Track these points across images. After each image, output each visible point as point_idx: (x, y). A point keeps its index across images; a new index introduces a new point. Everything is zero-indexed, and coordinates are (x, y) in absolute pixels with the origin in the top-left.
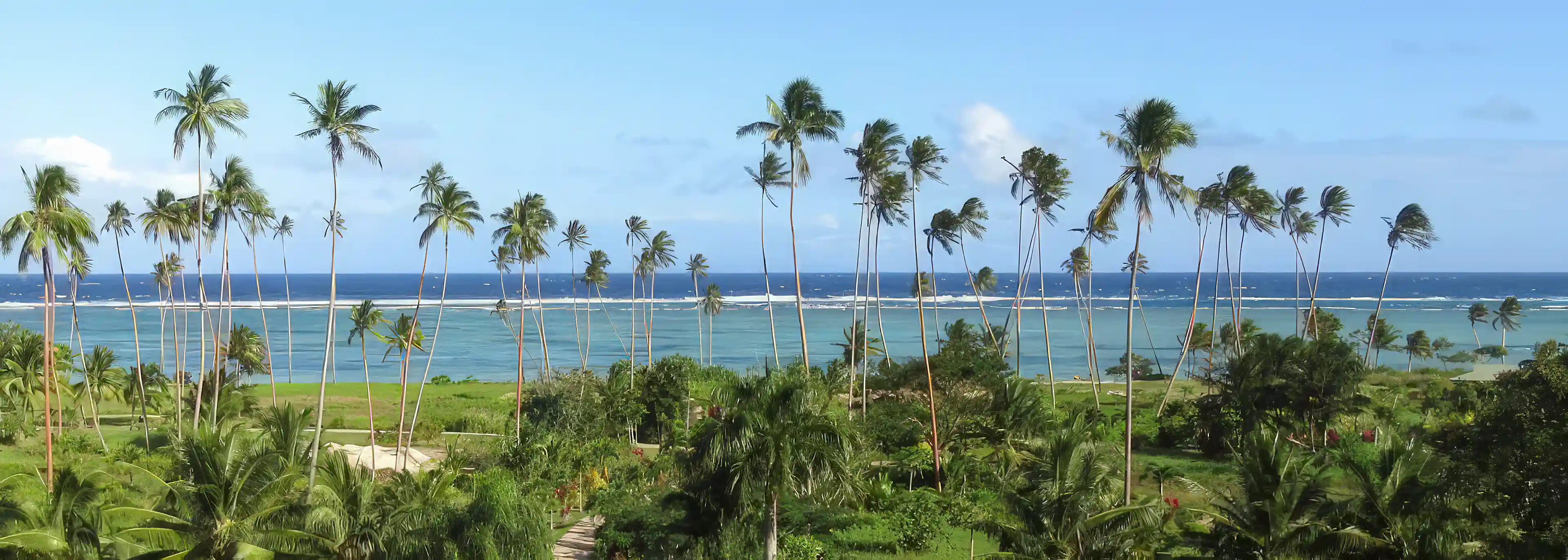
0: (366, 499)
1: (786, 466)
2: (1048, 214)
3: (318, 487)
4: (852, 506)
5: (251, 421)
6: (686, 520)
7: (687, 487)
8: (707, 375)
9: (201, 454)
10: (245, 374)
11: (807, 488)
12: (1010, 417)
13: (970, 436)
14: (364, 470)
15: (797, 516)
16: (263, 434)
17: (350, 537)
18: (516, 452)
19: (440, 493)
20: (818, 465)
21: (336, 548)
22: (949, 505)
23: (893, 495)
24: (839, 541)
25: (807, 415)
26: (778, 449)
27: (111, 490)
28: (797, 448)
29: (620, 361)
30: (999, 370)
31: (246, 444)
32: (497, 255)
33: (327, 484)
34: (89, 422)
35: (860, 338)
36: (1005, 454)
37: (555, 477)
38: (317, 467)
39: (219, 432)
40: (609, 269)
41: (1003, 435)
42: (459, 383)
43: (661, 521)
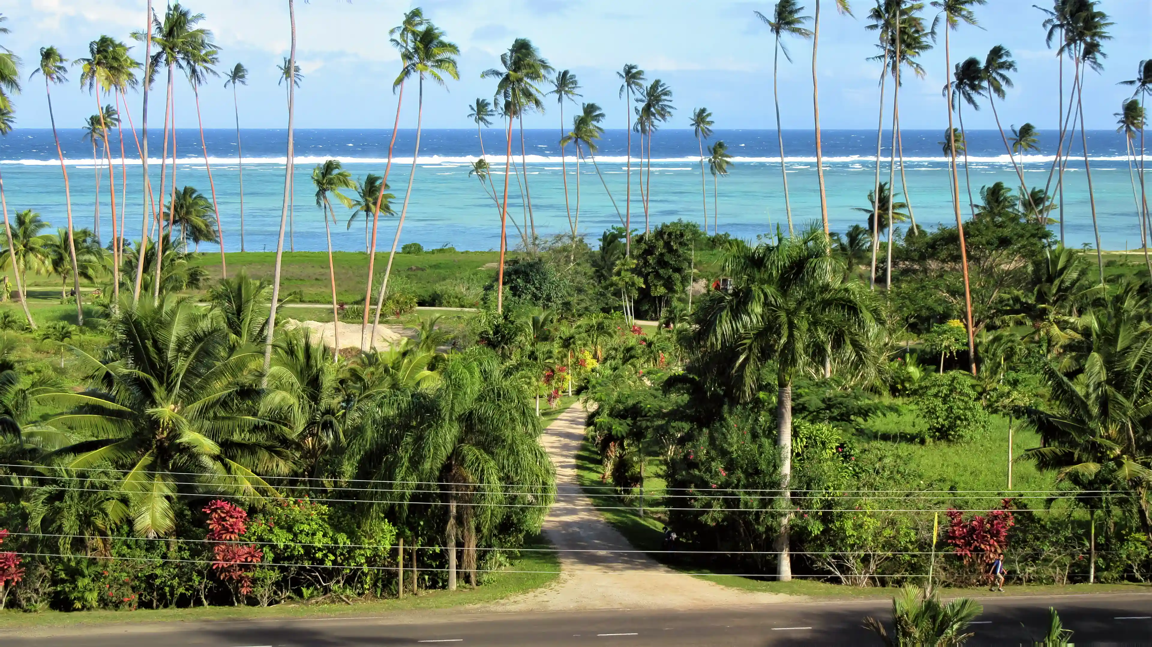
0: (328, 381)
1: (799, 346)
2: (1095, 63)
3: (275, 369)
4: (874, 390)
5: (197, 294)
6: (688, 406)
7: (689, 369)
8: (714, 243)
9: (140, 331)
10: (191, 242)
11: (825, 369)
12: (1054, 291)
13: (1007, 313)
14: (326, 349)
15: (814, 401)
16: (211, 309)
17: (311, 423)
18: (497, 330)
19: (411, 377)
20: (838, 343)
21: (294, 436)
22: (984, 391)
23: (923, 379)
24: (861, 429)
25: (825, 288)
26: (791, 326)
27: (39, 372)
28: (815, 323)
29: (613, 228)
30: (1040, 238)
31: (193, 320)
32: (476, 109)
33: (285, 365)
34: (14, 296)
35: (884, 202)
36: (1048, 333)
37: (540, 356)
38: (274, 346)
39: (161, 306)
40: (603, 124)
41: (1044, 312)
42: (433, 252)
43: (661, 407)
